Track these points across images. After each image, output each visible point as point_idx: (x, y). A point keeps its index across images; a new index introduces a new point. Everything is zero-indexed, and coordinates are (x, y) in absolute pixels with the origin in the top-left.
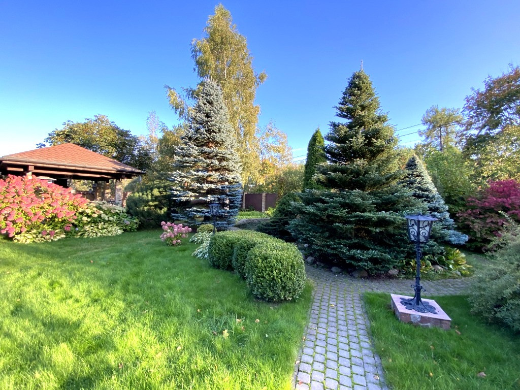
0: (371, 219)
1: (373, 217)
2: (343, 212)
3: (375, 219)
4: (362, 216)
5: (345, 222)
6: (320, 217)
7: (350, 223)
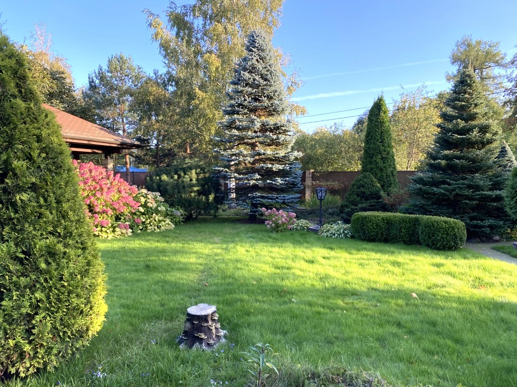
0: (491, 196)
1: (493, 195)
2: (468, 192)
3: (494, 196)
4: (483, 194)
5: (471, 199)
6: (448, 197)
7: (474, 199)
